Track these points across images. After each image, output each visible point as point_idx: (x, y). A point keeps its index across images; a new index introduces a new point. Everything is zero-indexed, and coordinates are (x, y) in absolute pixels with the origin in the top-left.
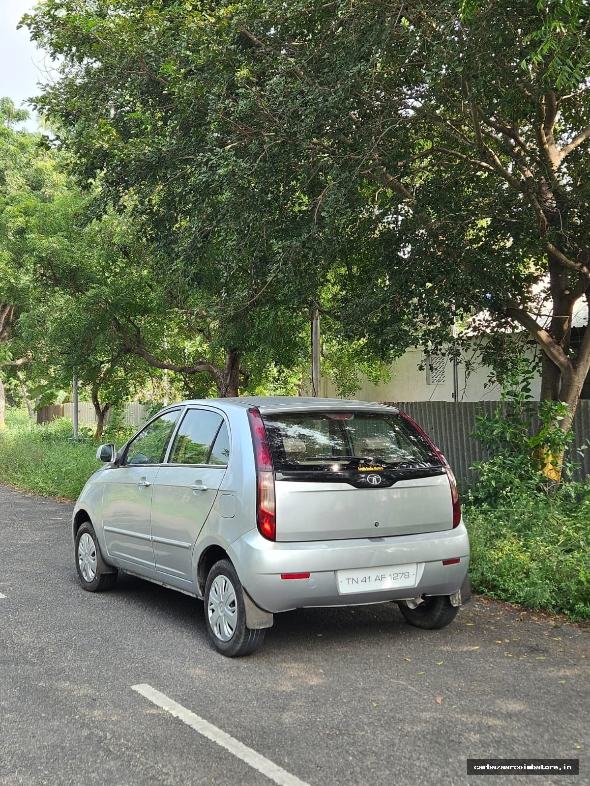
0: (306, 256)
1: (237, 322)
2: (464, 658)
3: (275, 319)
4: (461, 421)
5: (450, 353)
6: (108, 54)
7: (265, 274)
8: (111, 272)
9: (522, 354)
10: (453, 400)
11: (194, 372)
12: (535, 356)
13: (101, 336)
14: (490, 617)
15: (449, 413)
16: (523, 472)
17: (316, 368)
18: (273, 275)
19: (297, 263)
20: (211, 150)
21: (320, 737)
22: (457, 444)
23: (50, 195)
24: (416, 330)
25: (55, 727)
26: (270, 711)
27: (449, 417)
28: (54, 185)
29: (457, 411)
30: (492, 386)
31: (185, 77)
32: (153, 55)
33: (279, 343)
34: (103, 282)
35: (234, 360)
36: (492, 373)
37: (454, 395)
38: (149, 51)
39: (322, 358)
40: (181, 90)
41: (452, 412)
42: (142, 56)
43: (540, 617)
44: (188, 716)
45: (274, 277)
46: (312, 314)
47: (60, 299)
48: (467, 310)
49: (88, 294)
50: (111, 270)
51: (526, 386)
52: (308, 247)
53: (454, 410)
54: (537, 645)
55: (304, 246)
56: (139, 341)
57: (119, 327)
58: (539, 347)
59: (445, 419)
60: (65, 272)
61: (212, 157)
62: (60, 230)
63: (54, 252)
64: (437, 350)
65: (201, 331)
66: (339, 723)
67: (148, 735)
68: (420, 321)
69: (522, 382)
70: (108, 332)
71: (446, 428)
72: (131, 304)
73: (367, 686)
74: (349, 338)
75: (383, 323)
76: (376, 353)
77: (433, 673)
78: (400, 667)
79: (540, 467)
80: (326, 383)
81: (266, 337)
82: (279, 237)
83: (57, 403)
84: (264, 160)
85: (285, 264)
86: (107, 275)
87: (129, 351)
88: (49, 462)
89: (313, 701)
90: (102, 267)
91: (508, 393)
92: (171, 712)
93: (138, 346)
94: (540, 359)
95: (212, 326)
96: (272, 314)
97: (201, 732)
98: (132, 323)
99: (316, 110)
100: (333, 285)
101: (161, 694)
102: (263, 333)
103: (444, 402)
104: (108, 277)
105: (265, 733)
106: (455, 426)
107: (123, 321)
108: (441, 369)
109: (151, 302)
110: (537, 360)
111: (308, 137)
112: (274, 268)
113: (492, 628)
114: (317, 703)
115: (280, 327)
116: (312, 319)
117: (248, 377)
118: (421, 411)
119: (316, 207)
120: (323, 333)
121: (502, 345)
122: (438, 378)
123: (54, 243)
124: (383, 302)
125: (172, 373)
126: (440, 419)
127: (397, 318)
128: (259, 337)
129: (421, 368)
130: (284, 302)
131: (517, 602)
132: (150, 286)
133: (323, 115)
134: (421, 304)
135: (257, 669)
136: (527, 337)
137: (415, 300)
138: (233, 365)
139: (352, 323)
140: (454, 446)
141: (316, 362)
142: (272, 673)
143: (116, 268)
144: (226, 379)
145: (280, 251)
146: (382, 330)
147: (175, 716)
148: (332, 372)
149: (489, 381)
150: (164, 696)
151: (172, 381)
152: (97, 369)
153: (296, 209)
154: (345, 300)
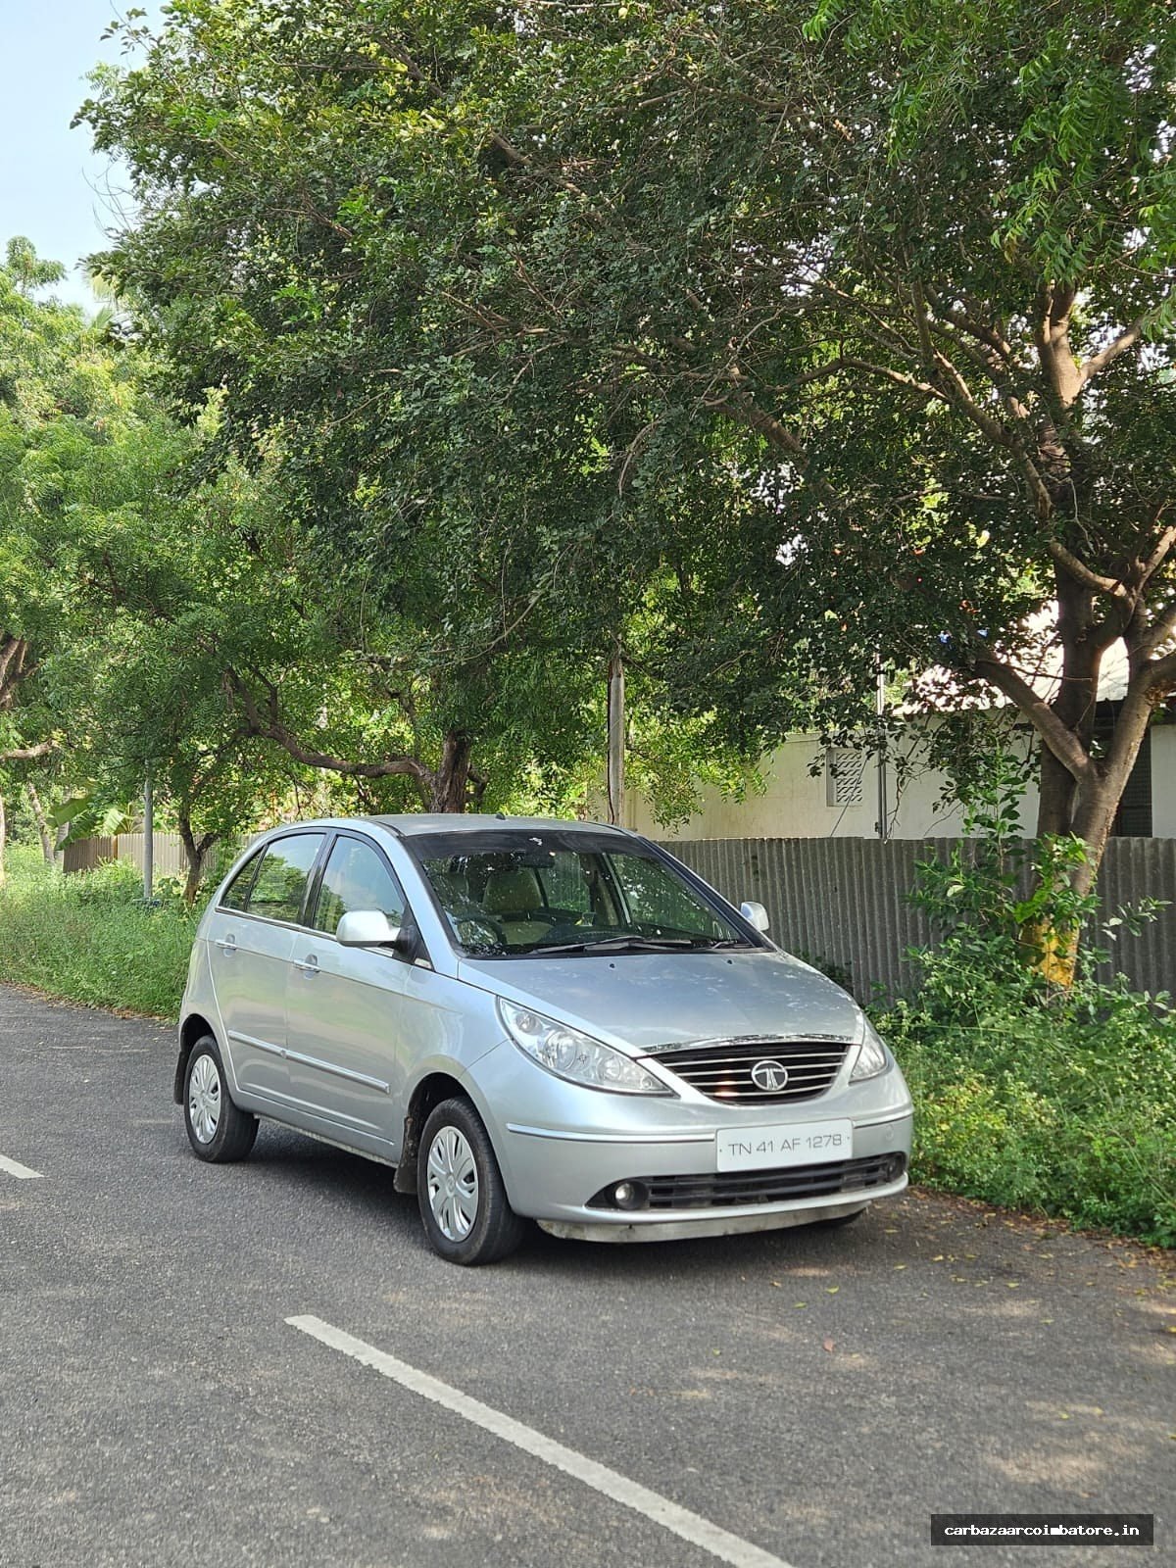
0: (601, 558)
1: (467, 679)
2: (876, 1284)
3: (541, 676)
4: (890, 875)
5: (867, 743)
6: (240, 177)
7: (525, 590)
8: (225, 580)
9: (1006, 748)
10: (876, 836)
11: (380, 775)
12: (1031, 752)
13: (204, 702)
14: (930, 1219)
15: (868, 860)
16: (1001, 969)
17: (616, 770)
18: (540, 592)
19: (585, 570)
20: (429, 359)
21: (621, 1398)
22: (882, 919)
23: (103, 428)
24: (805, 699)
25: (157, 1378)
26: (532, 1359)
27: (869, 867)
28: (112, 409)
29: (883, 857)
30: (948, 809)
31: (385, 225)
32: (325, 180)
33: (548, 720)
34: (208, 599)
35: (458, 754)
36: (948, 783)
37: (879, 827)
38: (317, 174)
39: (627, 753)
40: (377, 247)
41: (873, 858)
42: (305, 183)
43: (1018, 1222)
44: (388, 1365)
45: (542, 596)
46: (610, 667)
47: (127, 629)
48: (903, 663)
49: (180, 620)
50: (225, 576)
51: (1011, 807)
52: (606, 542)
53: (878, 855)
54: (1010, 1265)
55: (598, 540)
56: (274, 711)
57: (238, 686)
58: (1037, 736)
59: (861, 871)
60: (136, 578)
61: (431, 373)
62: (129, 497)
63: (117, 539)
64: (845, 737)
65: (394, 695)
66: (652, 1377)
67: (319, 1391)
68: (813, 683)
69: (1003, 800)
70: (217, 695)
71: (861, 891)
72: (261, 642)
73: (703, 1323)
74: (681, 711)
75: (744, 686)
76: (730, 742)
77: (820, 1305)
78: (762, 1295)
79: (1034, 959)
80: (634, 800)
81: (523, 708)
82: (552, 521)
83: (104, 834)
84: (527, 378)
85: (563, 571)
86: (216, 584)
87: (254, 731)
88: (101, 941)
89: (607, 1344)
90: (208, 569)
91: (976, 820)
92: (357, 1357)
93: (272, 723)
94: (1038, 757)
95: (416, 685)
96: (536, 665)
97: (412, 1388)
98: (263, 679)
99: (624, 289)
100: (652, 611)
101: (338, 1331)
102: (517, 700)
103: (858, 840)
104: (219, 590)
105: (524, 1390)
106: (880, 885)
107: (244, 674)
108: (856, 777)
109: (301, 639)
110: (1033, 759)
111: (610, 339)
112: (543, 578)
113: (931, 1237)
114: (615, 1348)
115: (550, 691)
116: (611, 675)
117: (484, 786)
118: (814, 857)
119: (621, 467)
120: (631, 703)
121: (966, 730)
122: (849, 794)
123: (119, 521)
124: (743, 645)
125: (336, 776)
126: (850, 871)
127: (771, 676)
128: (508, 708)
129: (815, 772)
130: (559, 642)
131: (979, 1198)
132: (300, 609)
133: (638, 298)
134: (815, 649)
135: (507, 1295)
136: (1014, 716)
137: (804, 643)
138: (456, 763)
139: (687, 685)
140: (877, 923)
141: (616, 758)
142: (536, 1301)
143: (233, 572)
144: (442, 789)
145: (555, 547)
146: (741, 700)
147: (365, 1364)
148: (647, 779)
149: (943, 798)
150: (345, 1334)
151: (336, 792)
152: (194, 765)
153: (585, 470)
154: (674, 640)
